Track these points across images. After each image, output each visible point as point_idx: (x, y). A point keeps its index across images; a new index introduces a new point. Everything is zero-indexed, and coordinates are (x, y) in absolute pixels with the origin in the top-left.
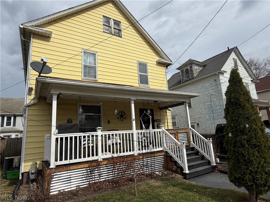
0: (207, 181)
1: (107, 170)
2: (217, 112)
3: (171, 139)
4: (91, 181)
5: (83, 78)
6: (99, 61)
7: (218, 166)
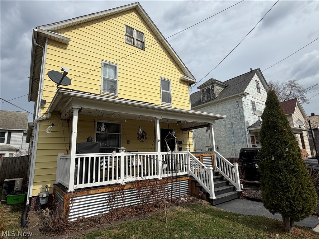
0: (235, 208)
1: (130, 195)
2: (239, 136)
3: (196, 163)
4: (114, 207)
5: (102, 92)
6: (120, 75)
7: (243, 192)
